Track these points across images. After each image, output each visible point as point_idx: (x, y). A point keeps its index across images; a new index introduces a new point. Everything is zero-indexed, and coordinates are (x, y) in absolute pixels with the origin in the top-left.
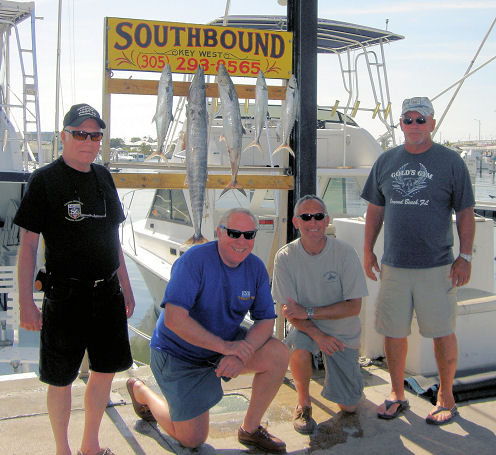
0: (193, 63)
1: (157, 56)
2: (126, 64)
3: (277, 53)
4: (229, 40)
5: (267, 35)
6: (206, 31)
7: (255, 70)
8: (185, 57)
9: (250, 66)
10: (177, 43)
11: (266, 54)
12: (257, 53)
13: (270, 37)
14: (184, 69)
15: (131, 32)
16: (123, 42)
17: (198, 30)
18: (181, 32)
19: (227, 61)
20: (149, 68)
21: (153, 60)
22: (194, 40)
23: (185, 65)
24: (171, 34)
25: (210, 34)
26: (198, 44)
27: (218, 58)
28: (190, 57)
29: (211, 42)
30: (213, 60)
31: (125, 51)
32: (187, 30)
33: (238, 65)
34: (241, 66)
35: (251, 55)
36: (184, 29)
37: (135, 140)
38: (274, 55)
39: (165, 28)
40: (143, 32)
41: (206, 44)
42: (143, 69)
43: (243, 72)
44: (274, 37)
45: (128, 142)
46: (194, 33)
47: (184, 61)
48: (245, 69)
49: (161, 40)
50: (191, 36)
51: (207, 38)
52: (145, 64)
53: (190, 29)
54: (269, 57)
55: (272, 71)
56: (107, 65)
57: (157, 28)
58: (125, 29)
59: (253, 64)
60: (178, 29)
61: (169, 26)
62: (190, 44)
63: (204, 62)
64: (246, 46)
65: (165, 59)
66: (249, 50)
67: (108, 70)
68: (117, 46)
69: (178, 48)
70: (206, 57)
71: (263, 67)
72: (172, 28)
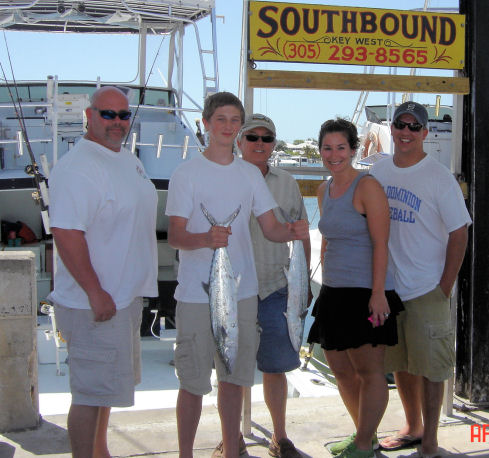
0: (348, 52)
1: (306, 45)
2: (271, 53)
3: (447, 38)
4: (390, 24)
5: (435, 18)
6: (364, 15)
7: (421, 59)
8: (339, 45)
9: (415, 55)
10: (330, 29)
11: (434, 41)
12: (423, 39)
13: (438, 22)
14: (338, 59)
15: (277, 17)
16: (267, 29)
17: (354, 14)
18: (334, 16)
19: (388, 49)
20: (297, 58)
21: (302, 49)
22: (349, 25)
23: (340, 55)
24: (323, 19)
25: (369, 18)
26: (354, 30)
27: (377, 46)
28: (345, 45)
29: (369, 27)
30: (371, 49)
31: (269, 39)
32: (341, 14)
33: (401, 54)
34: (405, 56)
35: (416, 42)
36: (337, 13)
37: (297, 142)
38: (443, 42)
39: (316, 12)
40: (291, 17)
41: (364, 30)
42: (289, 59)
43: (406, 61)
44: (444, 20)
45: (290, 145)
46: (349, 16)
47: (338, 49)
48: (409, 59)
49: (311, 25)
50: (345, 21)
51: (365, 23)
52: (293, 53)
53: (345, 13)
54: (437, 45)
55: (440, 60)
56: (248, 55)
57: (306, 12)
58: (270, 14)
59: (419, 52)
60: (330, 13)
61: (321, 9)
62: (345, 30)
63: (361, 51)
64: (410, 31)
65: (316, 48)
66: (414, 35)
67: (250, 61)
68: (261, 34)
69: (330, 35)
70: (363, 45)
71: (431, 56)
72: (324, 12)
